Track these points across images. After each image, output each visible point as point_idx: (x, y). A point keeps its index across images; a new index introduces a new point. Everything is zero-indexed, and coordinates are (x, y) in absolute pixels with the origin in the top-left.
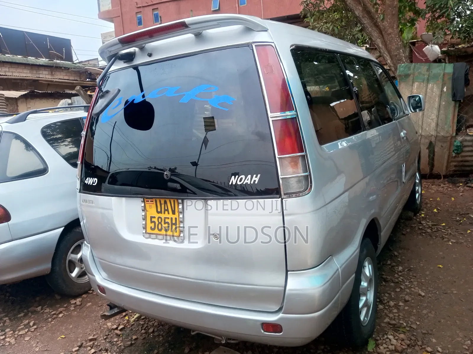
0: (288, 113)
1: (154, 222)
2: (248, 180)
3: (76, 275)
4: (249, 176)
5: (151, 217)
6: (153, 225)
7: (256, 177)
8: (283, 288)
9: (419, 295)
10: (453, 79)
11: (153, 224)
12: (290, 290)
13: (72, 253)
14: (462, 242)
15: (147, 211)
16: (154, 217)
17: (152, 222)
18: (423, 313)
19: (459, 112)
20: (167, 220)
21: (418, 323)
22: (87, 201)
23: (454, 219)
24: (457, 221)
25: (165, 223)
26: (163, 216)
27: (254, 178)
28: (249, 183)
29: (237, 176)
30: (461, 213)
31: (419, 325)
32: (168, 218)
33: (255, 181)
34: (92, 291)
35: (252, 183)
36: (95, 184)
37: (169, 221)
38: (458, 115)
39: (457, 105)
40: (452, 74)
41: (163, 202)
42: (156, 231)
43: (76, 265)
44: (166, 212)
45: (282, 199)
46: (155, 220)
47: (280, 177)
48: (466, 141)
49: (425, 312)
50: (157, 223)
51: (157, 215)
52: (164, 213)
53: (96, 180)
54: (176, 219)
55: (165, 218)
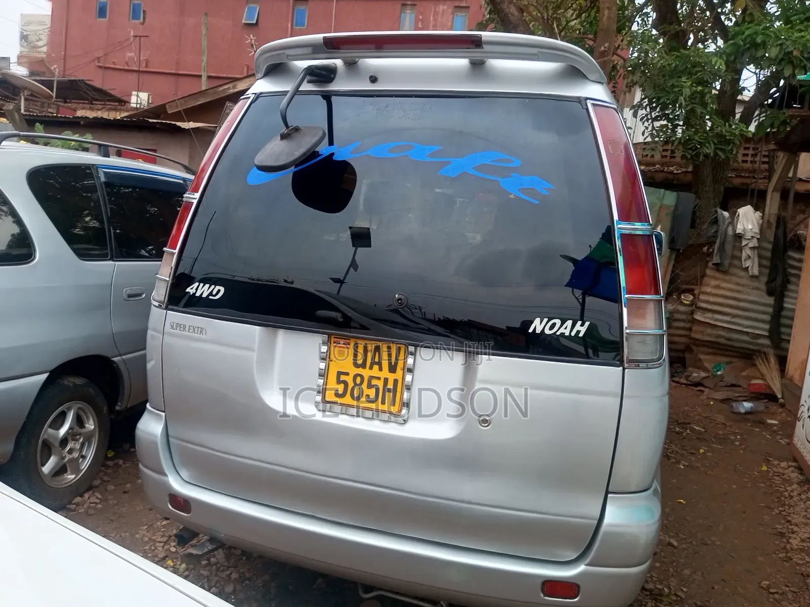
0: (638, 225)
1: (346, 383)
2: (566, 328)
3: (50, 472)
4: (569, 323)
5: (340, 374)
6: (341, 388)
7: (582, 325)
8: (596, 522)
9: (668, 545)
10: (674, 217)
11: (342, 385)
12: (610, 525)
13: (50, 427)
14: (699, 467)
15: (331, 361)
16: (347, 374)
17: (339, 382)
18: (686, 574)
19: (674, 266)
20: (374, 382)
21: (685, 590)
22: (187, 327)
23: (673, 430)
24: (678, 433)
25: (370, 386)
26: (366, 373)
27: (578, 327)
28: (567, 334)
29: (546, 320)
30: (680, 422)
31: (686, 592)
32: (379, 378)
33: (578, 332)
34: (75, 506)
35: (573, 334)
36: (217, 297)
37: (380, 384)
38: (673, 272)
39: (674, 256)
40: (672, 208)
41: (371, 347)
42: (347, 400)
43: (53, 450)
44: (376, 367)
45: (624, 369)
46: (349, 379)
47: (626, 331)
48: (678, 312)
49: (687, 572)
50: (351, 385)
51: (354, 371)
52: (371, 368)
53: (219, 291)
54: (396, 381)
55: (371, 378)
